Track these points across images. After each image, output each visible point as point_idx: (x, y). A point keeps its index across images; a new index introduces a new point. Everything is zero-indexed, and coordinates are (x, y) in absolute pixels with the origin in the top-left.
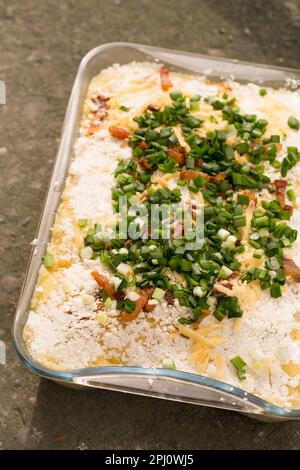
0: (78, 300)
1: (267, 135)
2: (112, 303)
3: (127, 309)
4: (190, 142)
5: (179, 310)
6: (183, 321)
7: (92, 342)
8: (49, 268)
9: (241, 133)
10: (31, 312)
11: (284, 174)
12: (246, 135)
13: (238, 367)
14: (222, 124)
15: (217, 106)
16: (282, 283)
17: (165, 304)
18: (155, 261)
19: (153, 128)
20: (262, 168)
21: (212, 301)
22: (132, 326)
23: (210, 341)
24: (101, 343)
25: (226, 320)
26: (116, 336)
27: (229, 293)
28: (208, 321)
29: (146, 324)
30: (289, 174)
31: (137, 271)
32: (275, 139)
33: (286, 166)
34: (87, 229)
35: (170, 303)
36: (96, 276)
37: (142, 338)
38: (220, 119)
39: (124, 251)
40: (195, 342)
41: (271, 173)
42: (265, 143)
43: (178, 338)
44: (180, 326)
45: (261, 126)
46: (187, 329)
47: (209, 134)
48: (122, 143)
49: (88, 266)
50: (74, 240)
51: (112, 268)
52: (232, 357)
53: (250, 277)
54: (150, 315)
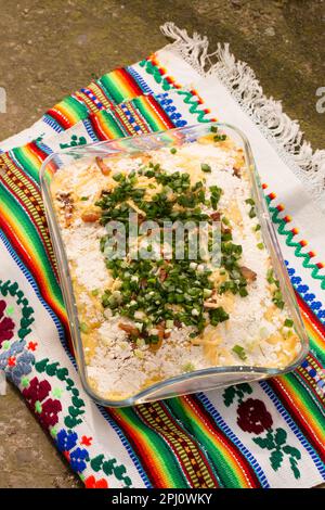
0: (117, 348)
1: (193, 184)
2: (141, 342)
3: (154, 343)
4: (143, 209)
5: (187, 330)
6: (192, 336)
7: (137, 372)
8: (86, 333)
9: (175, 190)
10: (88, 367)
11: (215, 208)
12: (179, 190)
13: (239, 352)
14: (159, 188)
15: (149, 175)
16: (245, 285)
17: (176, 329)
18: (157, 302)
19: (113, 207)
20: (199, 210)
21: (206, 315)
22: (160, 351)
23: (215, 342)
24: (144, 370)
25: (220, 324)
26: (152, 363)
27: (215, 306)
28: (208, 330)
29: (168, 347)
30: (218, 207)
31: (148, 314)
32: (199, 185)
33: (214, 202)
34: (100, 296)
35: (180, 327)
36: (122, 327)
37: (169, 357)
38: (155, 184)
39: (133, 303)
40: (205, 346)
41: (207, 211)
42: (194, 190)
43: (193, 348)
44: (192, 340)
45: (186, 179)
46: (197, 340)
47: (154, 198)
48: (94, 225)
49: (112, 322)
50: (95, 307)
51: (131, 317)
52: (232, 347)
53: (224, 289)
54: (169, 340)
